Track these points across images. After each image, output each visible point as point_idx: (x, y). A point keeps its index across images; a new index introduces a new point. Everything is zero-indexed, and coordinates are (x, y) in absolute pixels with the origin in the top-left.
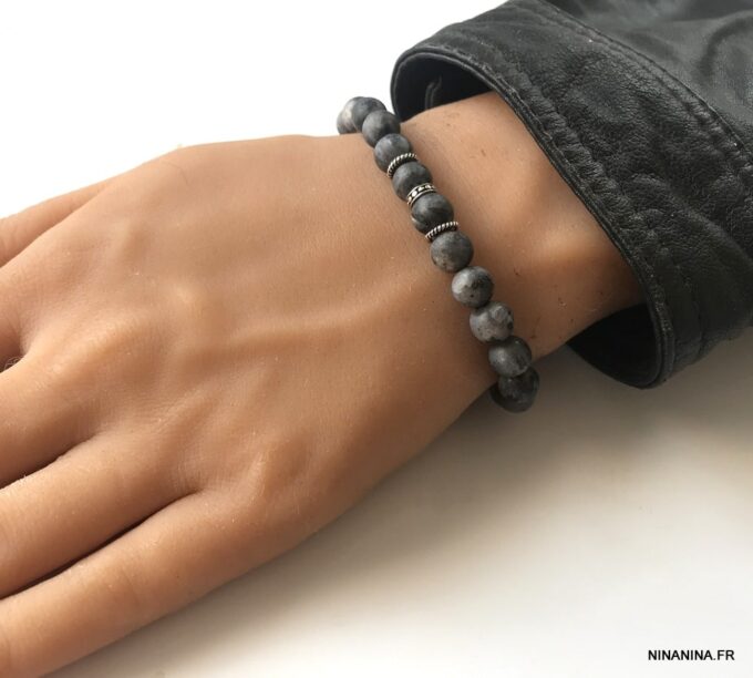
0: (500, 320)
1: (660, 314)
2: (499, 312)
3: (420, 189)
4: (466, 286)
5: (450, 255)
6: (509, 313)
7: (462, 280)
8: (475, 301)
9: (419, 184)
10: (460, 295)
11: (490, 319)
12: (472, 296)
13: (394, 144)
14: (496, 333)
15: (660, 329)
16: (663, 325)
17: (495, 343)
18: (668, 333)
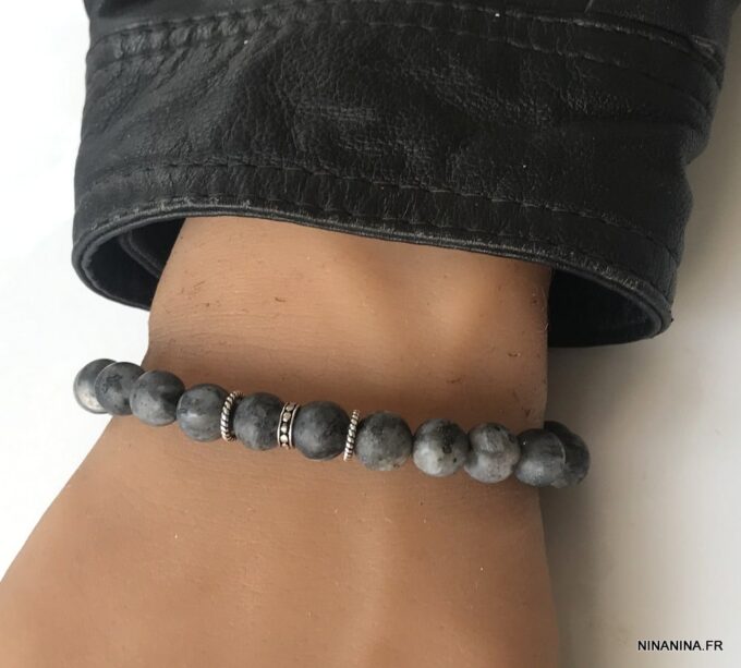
0: (500, 447)
1: (616, 279)
2: (490, 441)
3: (284, 429)
4: (440, 460)
5: (392, 454)
6: (498, 429)
7: (428, 457)
8: (461, 460)
9: (276, 424)
10: (442, 472)
11: (493, 455)
12: (455, 460)
13: (200, 412)
14: (511, 459)
15: (628, 290)
16: (628, 286)
17: (516, 467)
18: (639, 287)
